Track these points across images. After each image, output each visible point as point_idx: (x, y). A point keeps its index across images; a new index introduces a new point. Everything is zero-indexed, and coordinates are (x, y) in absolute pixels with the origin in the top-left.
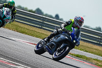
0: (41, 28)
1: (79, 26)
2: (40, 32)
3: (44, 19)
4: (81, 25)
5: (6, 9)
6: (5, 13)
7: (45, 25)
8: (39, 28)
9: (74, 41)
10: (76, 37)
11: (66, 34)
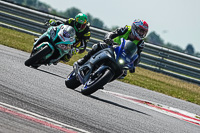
0: (159, 71)
2: (158, 79)
3: (164, 54)
5: (65, 26)
6: (60, 33)
7: (166, 65)
8: (155, 70)
10: (124, 54)
11: (109, 49)
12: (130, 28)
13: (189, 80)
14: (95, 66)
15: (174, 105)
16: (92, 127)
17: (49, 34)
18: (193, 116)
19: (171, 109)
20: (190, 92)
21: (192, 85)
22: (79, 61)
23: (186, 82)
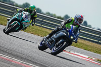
1: (79, 24)
4: (81, 23)
6: (23, 16)
9: (72, 37)
11: (65, 31)
12: (73, 19)
13: (85, 39)
14: (57, 39)
15: (77, 52)
16: (36, 63)
17: (18, 17)
18: (87, 57)
19: (76, 53)
20: (85, 45)
21: (86, 41)
22: (47, 36)
23: (83, 40)
